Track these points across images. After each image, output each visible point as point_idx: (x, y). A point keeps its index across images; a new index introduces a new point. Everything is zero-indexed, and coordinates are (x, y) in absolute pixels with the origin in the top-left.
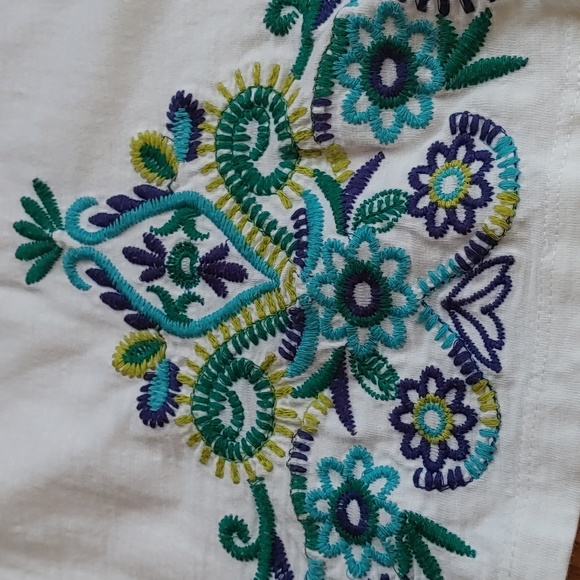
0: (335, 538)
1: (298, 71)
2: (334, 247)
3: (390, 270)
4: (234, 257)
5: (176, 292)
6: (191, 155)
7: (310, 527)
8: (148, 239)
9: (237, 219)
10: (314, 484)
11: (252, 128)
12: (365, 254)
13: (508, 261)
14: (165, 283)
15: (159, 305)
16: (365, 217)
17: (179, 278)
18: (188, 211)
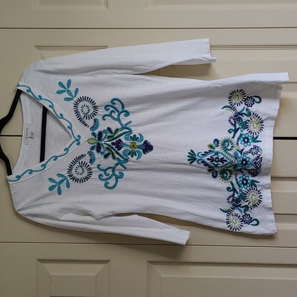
0: (242, 186)
1: (233, 137)
2: (241, 157)
3: (248, 159)
4: (225, 158)
5: (216, 163)
6: (217, 146)
7: (239, 185)
8: (211, 157)
9: (225, 154)
10: (239, 180)
11: (227, 144)
12: (244, 158)
13: (262, 158)
14: (214, 162)
15: (213, 165)
16: (244, 153)
17: (216, 162)
18: (217, 153)
